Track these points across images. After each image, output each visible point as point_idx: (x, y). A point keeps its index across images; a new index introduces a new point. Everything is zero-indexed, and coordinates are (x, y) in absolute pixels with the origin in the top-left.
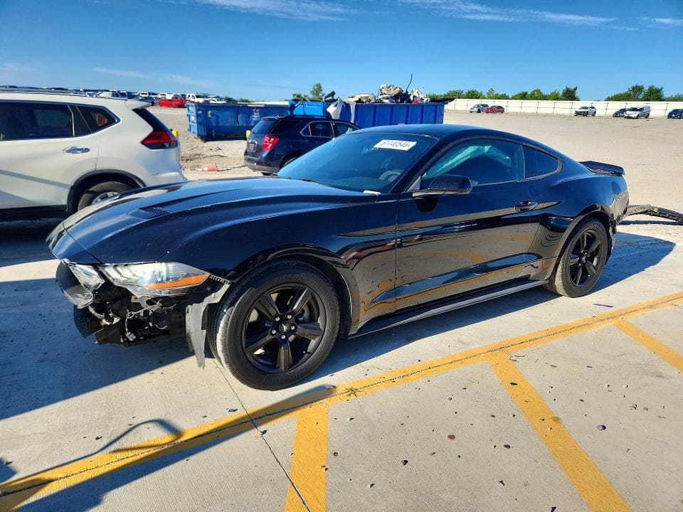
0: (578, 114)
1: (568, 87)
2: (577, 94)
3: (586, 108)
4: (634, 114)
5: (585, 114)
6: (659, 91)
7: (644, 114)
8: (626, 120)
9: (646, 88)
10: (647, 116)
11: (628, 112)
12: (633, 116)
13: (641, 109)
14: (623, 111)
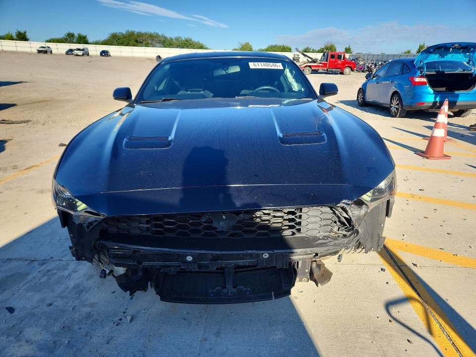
0: (39, 52)
1: (19, 30)
2: (28, 36)
3: (44, 47)
4: (80, 53)
5: (46, 52)
6: (85, 37)
7: (85, 53)
8: (76, 57)
9: (76, 35)
10: (88, 55)
11: (75, 51)
12: (79, 54)
13: (83, 50)
14: (71, 50)
